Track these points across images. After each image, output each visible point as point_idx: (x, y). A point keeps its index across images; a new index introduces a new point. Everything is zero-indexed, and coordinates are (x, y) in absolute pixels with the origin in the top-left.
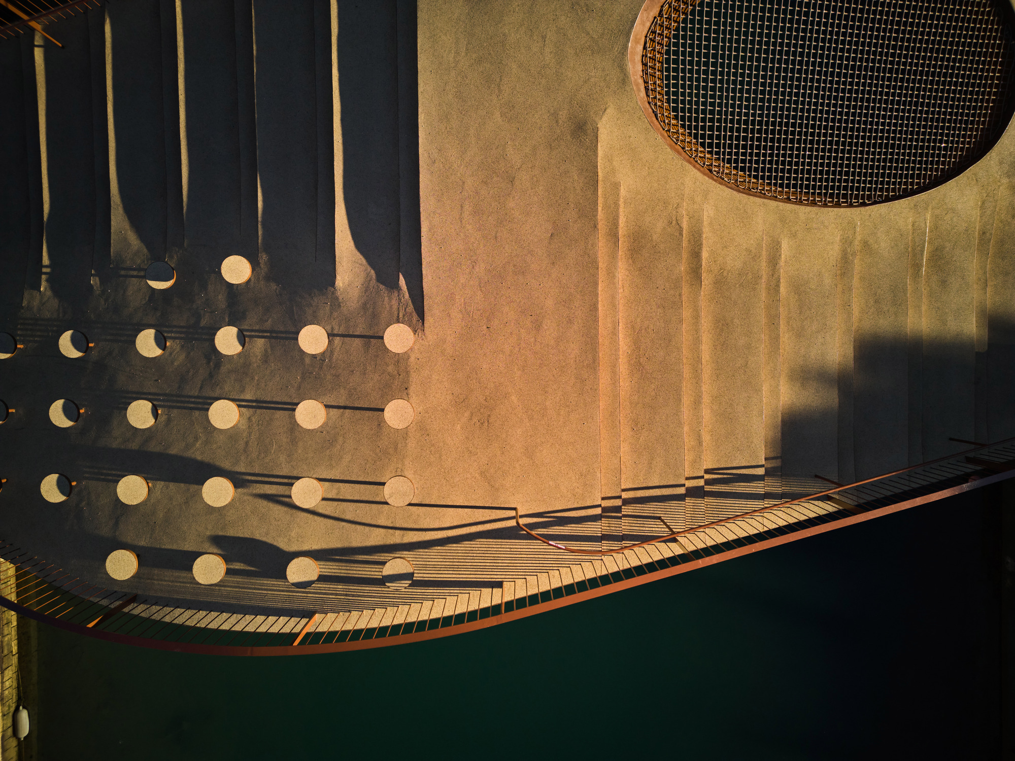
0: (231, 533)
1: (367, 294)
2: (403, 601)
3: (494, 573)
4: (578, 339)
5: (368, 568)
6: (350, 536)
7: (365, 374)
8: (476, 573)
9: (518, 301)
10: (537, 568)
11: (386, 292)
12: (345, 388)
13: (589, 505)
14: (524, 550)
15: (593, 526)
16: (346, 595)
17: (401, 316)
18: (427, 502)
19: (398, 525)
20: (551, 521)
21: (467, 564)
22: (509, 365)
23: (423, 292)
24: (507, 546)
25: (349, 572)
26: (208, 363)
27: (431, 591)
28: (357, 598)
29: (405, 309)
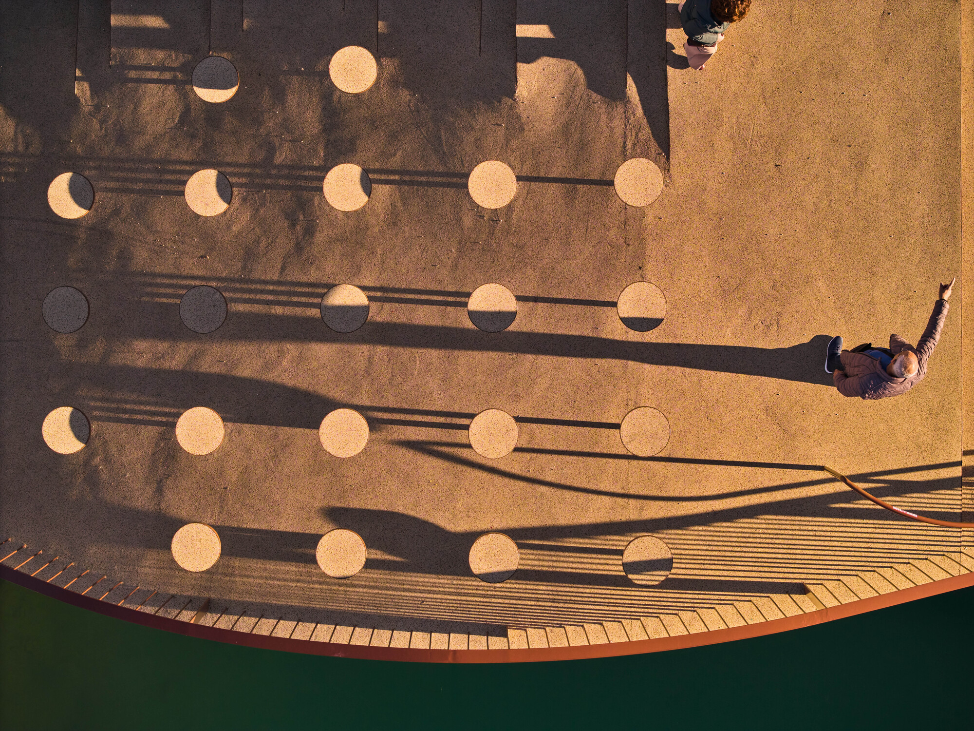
0: (355, 503)
1: (570, 110)
2: (646, 610)
3: (789, 570)
4: (928, 186)
5: (586, 558)
6: (554, 509)
7: (568, 243)
8: (761, 569)
9: (828, 121)
10: (857, 564)
11: (604, 106)
12: (535, 267)
13: (942, 462)
14: (836, 534)
15: (947, 497)
16: (554, 601)
17: (629, 145)
18: (679, 455)
19: (632, 492)
20: (880, 488)
21: (746, 555)
22: (812, 229)
23: (667, 105)
24: (810, 528)
25: (555, 564)
26: (293, 226)
27: (690, 596)
28: (571, 606)
29: (637, 135)
